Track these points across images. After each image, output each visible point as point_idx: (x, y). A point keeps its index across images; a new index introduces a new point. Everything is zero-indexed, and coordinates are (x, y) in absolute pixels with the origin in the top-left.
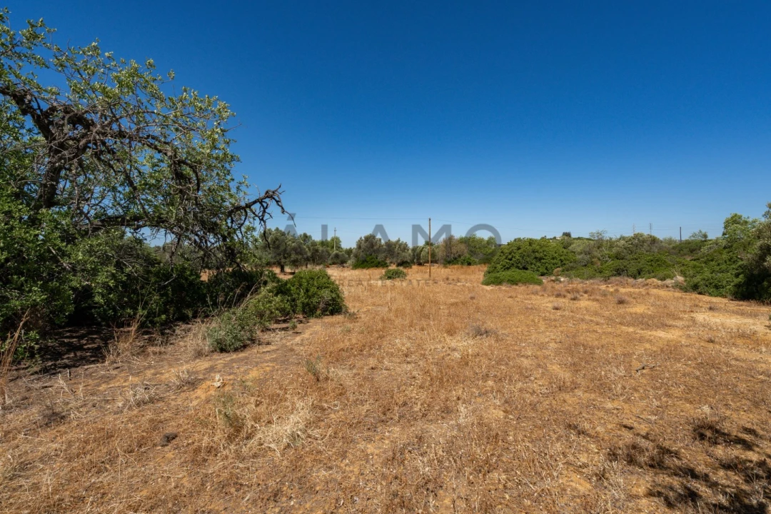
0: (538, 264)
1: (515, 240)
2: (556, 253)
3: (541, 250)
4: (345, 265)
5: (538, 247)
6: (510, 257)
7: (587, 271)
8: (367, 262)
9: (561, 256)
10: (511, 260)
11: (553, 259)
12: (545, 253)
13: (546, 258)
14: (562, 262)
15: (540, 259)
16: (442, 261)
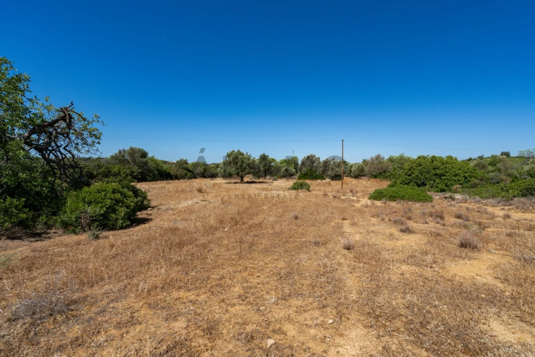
0: (438, 181)
1: (419, 158)
2: (460, 169)
3: (442, 167)
4: (293, 177)
5: (439, 164)
6: (410, 173)
7: (493, 189)
8: (308, 175)
9: (466, 172)
10: (410, 175)
11: (456, 175)
12: (447, 170)
13: (447, 174)
14: (466, 178)
15: (440, 176)
16: (369, 175)
